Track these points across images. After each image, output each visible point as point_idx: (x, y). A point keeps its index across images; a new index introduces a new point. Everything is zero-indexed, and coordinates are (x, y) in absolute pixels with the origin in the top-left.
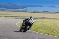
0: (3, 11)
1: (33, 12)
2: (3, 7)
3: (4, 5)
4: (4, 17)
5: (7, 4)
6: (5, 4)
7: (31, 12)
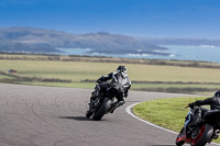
0: (79, 60)
1: (189, 66)
2: (79, 45)
3: (83, 38)
4: (82, 81)
5: (94, 35)
6: (87, 35)
7: (182, 65)
